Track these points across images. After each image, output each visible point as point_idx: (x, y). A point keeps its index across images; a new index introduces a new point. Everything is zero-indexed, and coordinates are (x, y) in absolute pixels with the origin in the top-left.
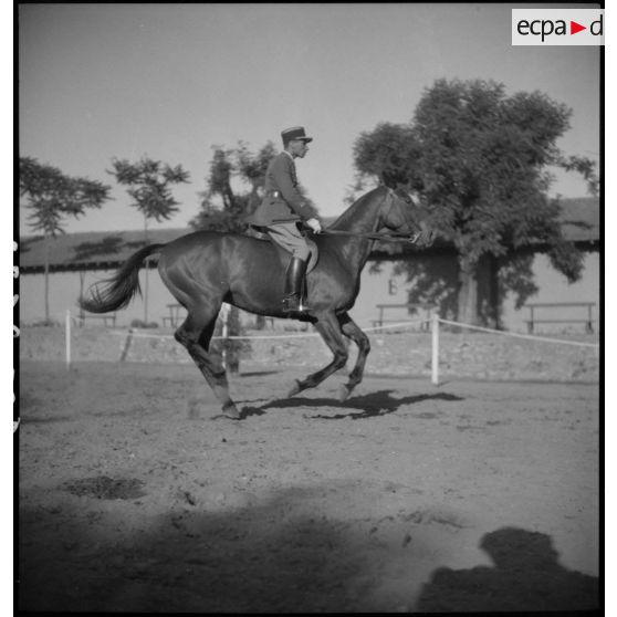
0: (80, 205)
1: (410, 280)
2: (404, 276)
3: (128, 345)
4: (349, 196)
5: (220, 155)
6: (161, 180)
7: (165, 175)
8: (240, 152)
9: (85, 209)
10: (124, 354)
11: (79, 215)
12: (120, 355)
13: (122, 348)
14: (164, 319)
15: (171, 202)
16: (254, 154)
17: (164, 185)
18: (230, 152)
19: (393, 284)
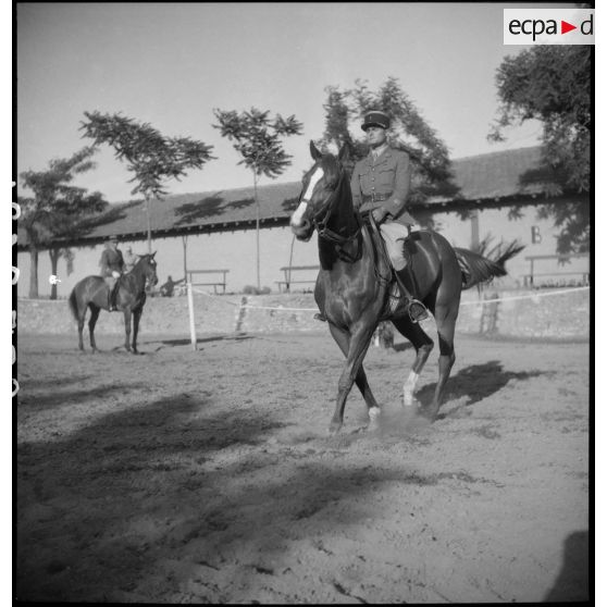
0: (181, 167)
1: (559, 223)
2: (551, 220)
3: (242, 314)
4: (493, 132)
5: (336, 97)
6: (271, 132)
7: (276, 127)
8: (359, 92)
9: (185, 170)
10: (239, 324)
11: (180, 176)
12: (235, 325)
13: (237, 317)
14: (280, 283)
15: (281, 155)
16: (374, 93)
17: (275, 137)
18: (347, 94)
19: (536, 231)
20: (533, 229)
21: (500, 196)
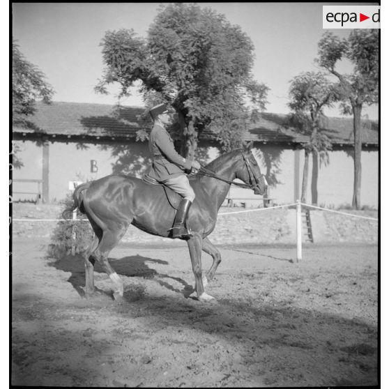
19: (94, 163)
20: (92, 161)
21: (73, 134)
